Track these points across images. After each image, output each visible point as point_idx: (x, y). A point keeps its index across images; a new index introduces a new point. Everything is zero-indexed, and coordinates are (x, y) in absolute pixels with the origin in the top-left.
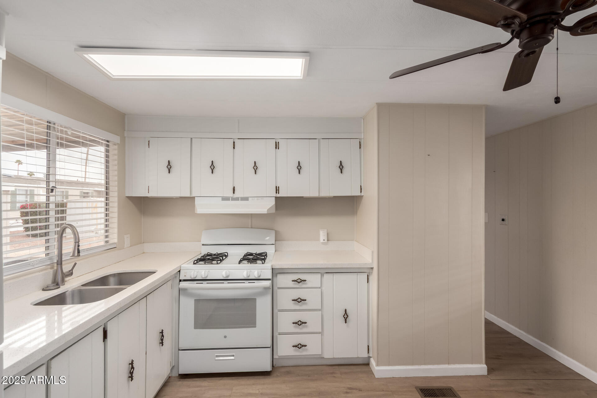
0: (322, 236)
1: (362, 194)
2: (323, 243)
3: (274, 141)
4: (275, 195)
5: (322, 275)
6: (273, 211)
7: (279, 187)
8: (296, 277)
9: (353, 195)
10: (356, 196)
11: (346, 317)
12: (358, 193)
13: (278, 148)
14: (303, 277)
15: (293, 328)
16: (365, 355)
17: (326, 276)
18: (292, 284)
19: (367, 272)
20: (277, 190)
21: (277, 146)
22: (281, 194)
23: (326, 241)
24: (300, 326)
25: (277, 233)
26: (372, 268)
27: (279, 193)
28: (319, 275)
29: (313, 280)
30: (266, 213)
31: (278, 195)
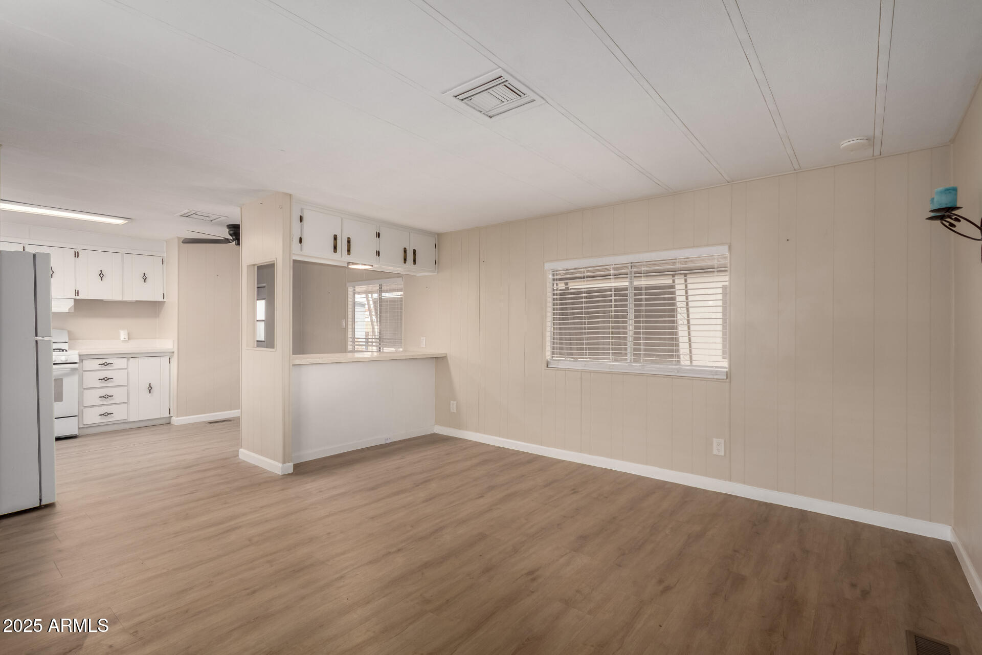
0: (123, 335)
1: (165, 300)
2: (123, 341)
3: (73, 251)
4: (74, 297)
5: (128, 359)
6: (73, 311)
7: (78, 291)
8: (102, 361)
9: (156, 300)
10: (159, 302)
11: (150, 388)
12: (161, 299)
13: (78, 257)
14: (109, 361)
15: (99, 402)
16: (168, 415)
17: (131, 360)
18: (98, 367)
19: (169, 355)
20: (77, 293)
21: (77, 255)
22: (80, 297)
23: (127, 339)
24: (107, 399)
25: (70, 333)
26: (173, 352)
27: (78, 296)
28: (125, 360)
29: (119, 363)
30: (67, 311)
31: (77, 297)
